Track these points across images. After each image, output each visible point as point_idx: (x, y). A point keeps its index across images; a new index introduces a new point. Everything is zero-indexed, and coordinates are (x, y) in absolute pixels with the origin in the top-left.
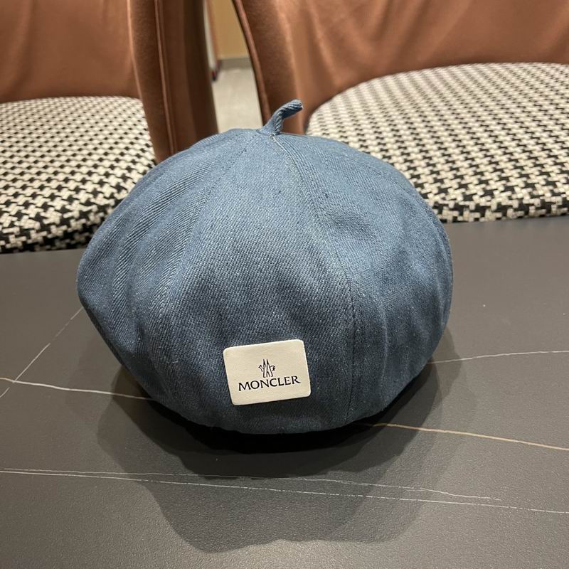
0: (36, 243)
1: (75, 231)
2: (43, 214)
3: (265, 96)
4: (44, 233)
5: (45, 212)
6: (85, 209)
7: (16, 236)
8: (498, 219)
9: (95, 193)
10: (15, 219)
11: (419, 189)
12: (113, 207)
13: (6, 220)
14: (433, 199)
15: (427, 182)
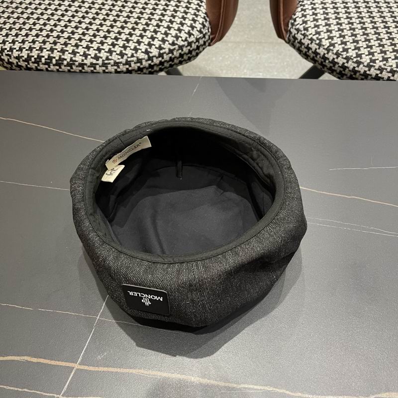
0: (145, 68)
1: (165, 61)
2: (149, 50)
4: (150, 62)
5: (150, 48)
6: (172, 48)
7: (135, 63)
9: (177, 37)
10: (134, 52)
11: (371, 56)
12: (186, 47)
13: (129, 52)
14: (378, 64)
15: (376, 52)
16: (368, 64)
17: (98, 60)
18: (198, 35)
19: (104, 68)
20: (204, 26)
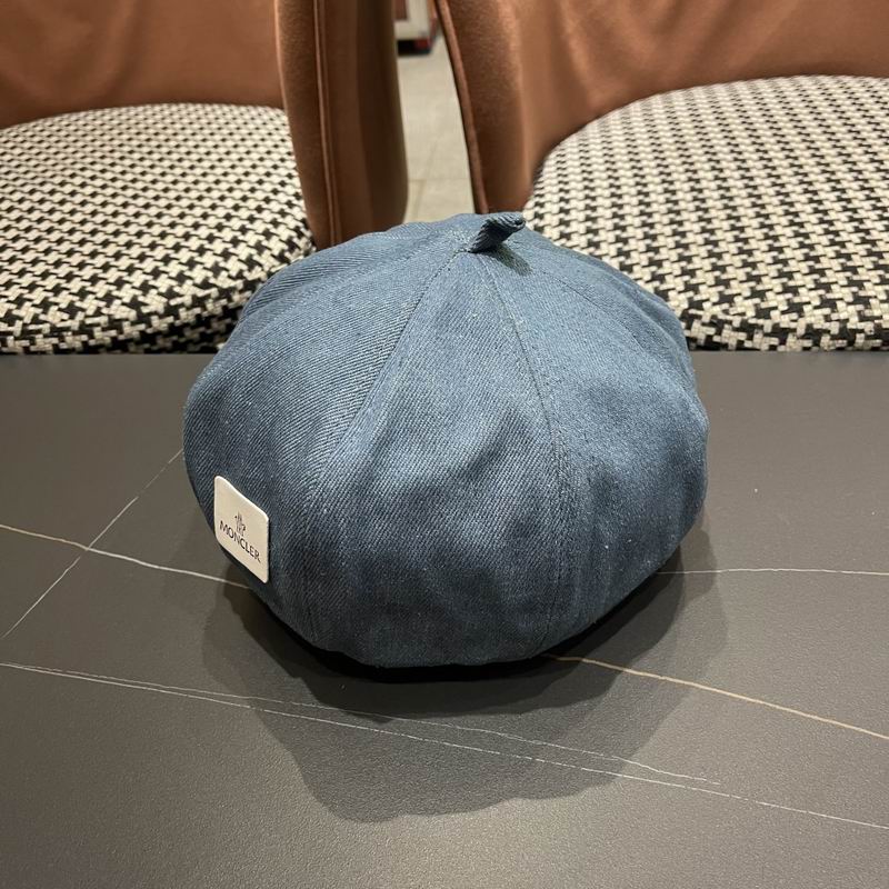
0: (130, 340)
1: (186, 325)
2: (141, 299)
3: (473, 133)
4: (142, 327)
5: (144, 295)
6: (201, 293)
7: (104, 330)
8: (806, 349)
9: (216, 270)
10: (102, 304)
11: (691, 294)
12: (241, 292)
13: (90, 304)
14: (710, 311)
15: (704, 283)
16: (685, 312)
17: (11, 324)
18: (274, 266)
19: (26, 343)
20: (292, 246)
